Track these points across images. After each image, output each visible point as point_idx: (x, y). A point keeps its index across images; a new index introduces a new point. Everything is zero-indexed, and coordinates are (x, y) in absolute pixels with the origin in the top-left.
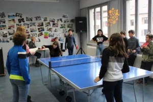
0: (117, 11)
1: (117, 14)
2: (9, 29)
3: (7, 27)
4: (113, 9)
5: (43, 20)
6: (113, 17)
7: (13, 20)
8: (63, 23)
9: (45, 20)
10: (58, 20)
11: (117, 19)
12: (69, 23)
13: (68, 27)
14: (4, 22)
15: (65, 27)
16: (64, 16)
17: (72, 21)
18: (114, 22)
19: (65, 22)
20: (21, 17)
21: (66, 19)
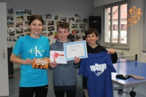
0: (139, 9)
1: (139, 13)
2: (17, 26)
3: (15, 25)
4: (134, 7)
5: (53, 18)
6: (134, 17)
7: (22, 17)
8: (74, 23)
9: (56, 19)
10: (70, 19)
11: (139, 19)
12: (82, 22)
13: (80, 27)
14: (12, 19)
15: (77, 27)
16: (76, 15)
17: (85, 20)
18: (135, 22)
19: (77, 21)
20: (30, 14)
21: (78, 18)
